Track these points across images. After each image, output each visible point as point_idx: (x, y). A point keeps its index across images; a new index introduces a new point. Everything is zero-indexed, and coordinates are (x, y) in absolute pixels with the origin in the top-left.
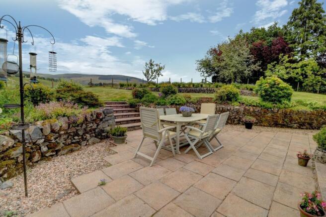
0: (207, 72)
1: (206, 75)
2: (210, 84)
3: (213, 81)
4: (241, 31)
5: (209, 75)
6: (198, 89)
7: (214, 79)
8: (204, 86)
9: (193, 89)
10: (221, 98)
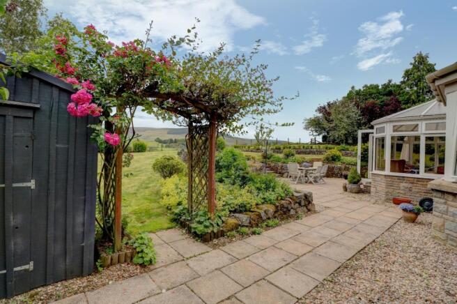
0: (316, 131)
1: (315, 134)
2: (319, 143)
3: (323, 141)
4: (353, 88)
5: (319, 135)
6: (308, 150)
7: (324, 138)
8: (314, 147)
9: (304, 150)
10: (327, 159)
